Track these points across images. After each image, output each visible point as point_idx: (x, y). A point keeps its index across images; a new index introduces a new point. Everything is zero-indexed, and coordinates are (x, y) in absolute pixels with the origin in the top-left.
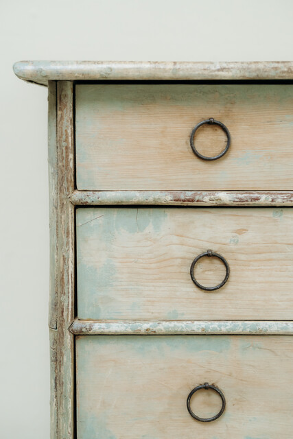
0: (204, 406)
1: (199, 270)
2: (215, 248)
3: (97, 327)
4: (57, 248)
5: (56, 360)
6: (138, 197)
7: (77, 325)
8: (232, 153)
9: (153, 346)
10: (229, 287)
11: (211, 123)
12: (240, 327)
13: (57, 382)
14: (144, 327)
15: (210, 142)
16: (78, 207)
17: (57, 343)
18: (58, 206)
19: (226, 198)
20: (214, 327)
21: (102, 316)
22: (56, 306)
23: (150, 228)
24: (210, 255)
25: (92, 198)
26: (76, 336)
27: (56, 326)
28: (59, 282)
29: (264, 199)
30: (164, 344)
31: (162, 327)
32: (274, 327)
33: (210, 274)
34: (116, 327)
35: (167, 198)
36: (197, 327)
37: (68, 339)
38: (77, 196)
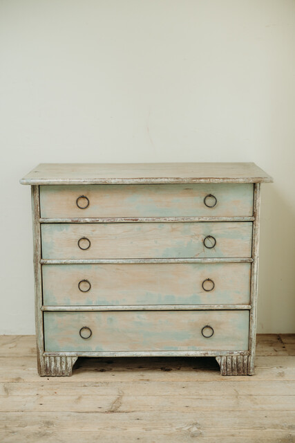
0: (84, 287)
1: (81, 243)
2: (86, 236)
3: (48, 262)
4: (35, 236)
5: (36, 272)
6: (60, 220)
7: (42, 261)
8: (90, 206)
9: (67, 267)
10: (91, 248)
11: (83, 197)
12: (94, 261)
13: (36, 279)
14: (63, 261)
15: (83, 203)
16: (41, 223)
17: (36, 267)
18: (35, 223)
19: (88, 220)
20: (86, 261)
21: (50, 258)
22: (35, 255)
23: (65, 230)
24: (84, 238)
25: (46, 221)
26: (42, 265)
27: (35, 261)
28: (36, 247)
29: (100, 221)
30: (71, 267)
31: (69, 261)
32: (105, 261)
33: (84, 244)
34: (54, 262)
35: (70, 221)
36: (81, 261)
37: (39, 265)
38: (41, 220)
